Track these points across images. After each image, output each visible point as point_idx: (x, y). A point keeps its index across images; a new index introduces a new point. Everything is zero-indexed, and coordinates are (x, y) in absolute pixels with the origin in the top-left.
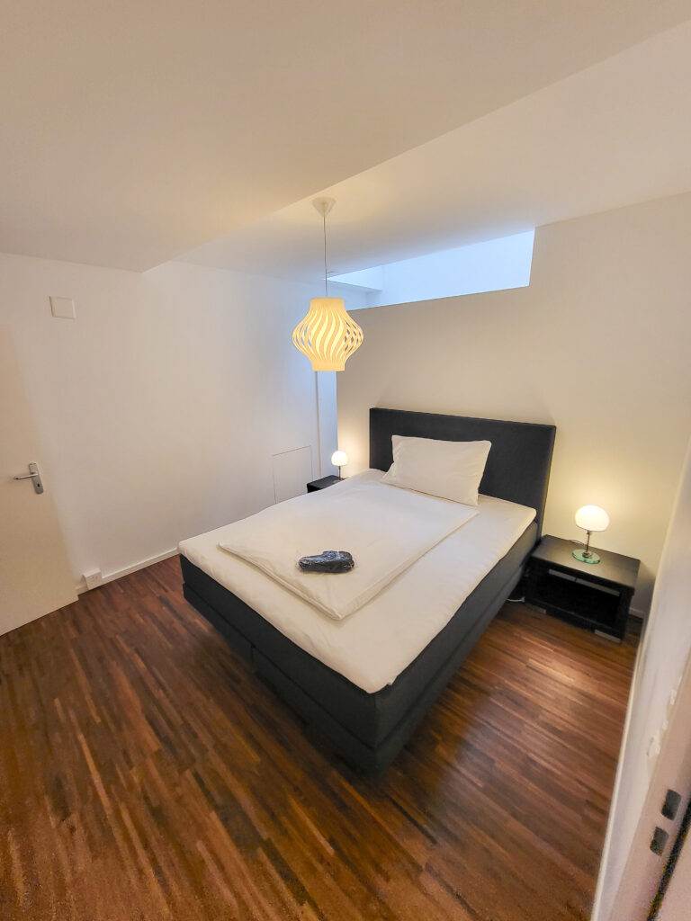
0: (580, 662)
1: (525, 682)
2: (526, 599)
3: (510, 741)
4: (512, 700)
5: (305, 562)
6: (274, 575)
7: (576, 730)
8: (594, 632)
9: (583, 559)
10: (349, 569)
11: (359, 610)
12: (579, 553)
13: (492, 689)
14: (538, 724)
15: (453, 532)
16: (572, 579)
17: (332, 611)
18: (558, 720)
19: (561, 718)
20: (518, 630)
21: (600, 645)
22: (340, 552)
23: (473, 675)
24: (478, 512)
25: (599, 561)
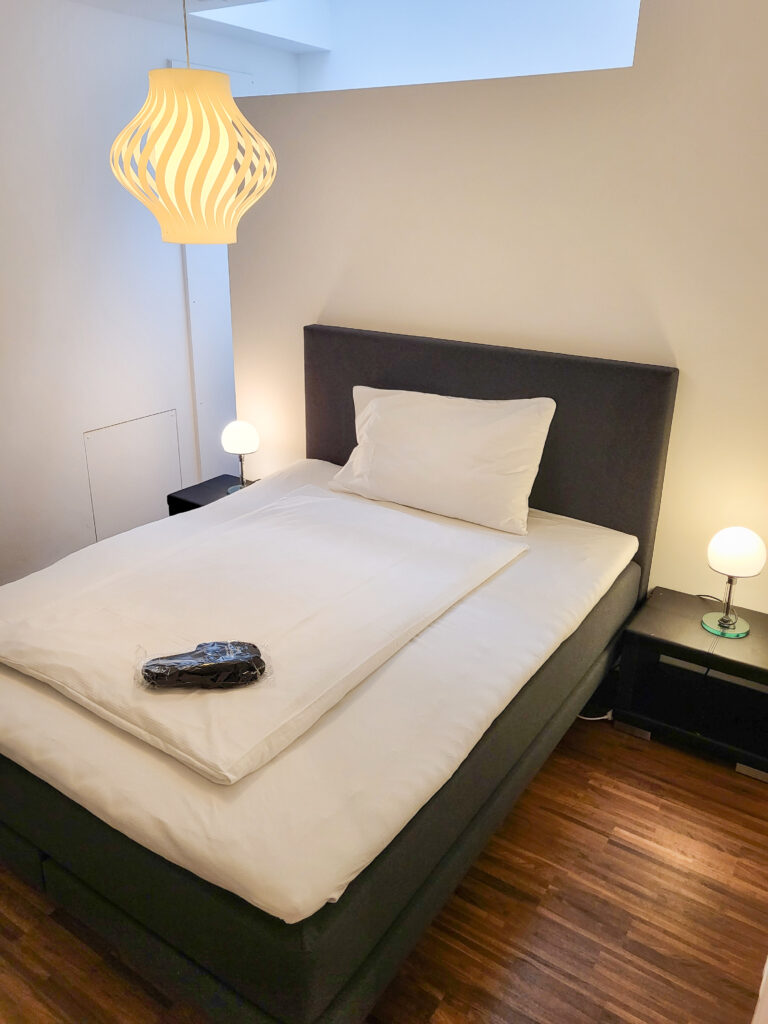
0: (708, 825)
1: (604, 872)
2: (613, 715)
3: (572, 985)
4: (580, 909)
5: (156, 670)
6: (85, 700)
7: (692, 952)
8: (734, 766)
9: (718, 630)
10: (253, 679)
11: (273, 760)
12: (712, 620)
13: (543, 891)
14: (624, 947)
15: (474, 591)
16: (700, 669)
17: (215, 768)
18: (660, 936)
19: (665, 932)
20: (597, 775)
21: (745, 792)
22: (233, 644)
23: (509, 867)
24: (527, 547)
25: (747, 634)
